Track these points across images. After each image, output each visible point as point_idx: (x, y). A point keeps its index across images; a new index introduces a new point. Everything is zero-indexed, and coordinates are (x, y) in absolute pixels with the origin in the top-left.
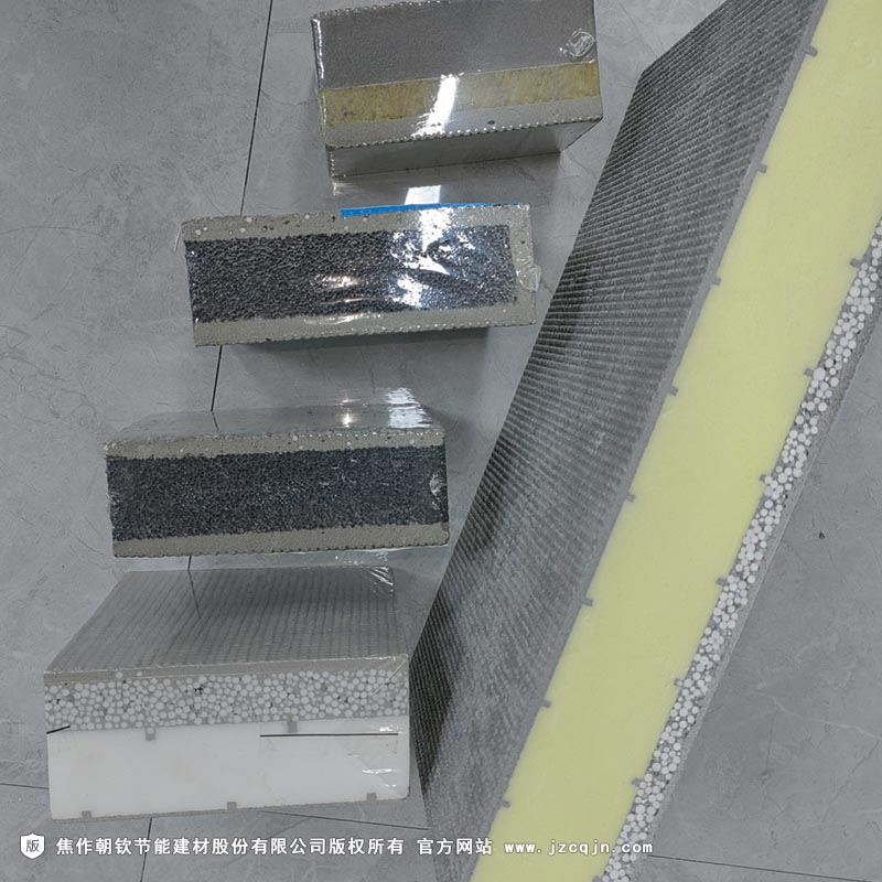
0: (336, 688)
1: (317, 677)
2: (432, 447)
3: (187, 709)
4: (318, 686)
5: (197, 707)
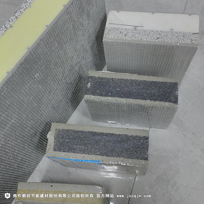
0: (122, 35)
2: (88, 95)
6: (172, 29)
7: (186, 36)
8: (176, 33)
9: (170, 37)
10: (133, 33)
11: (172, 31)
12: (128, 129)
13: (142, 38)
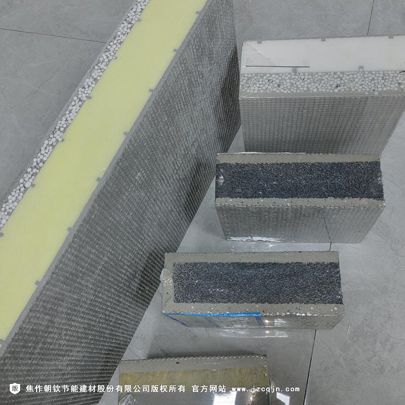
0: (273, 86)
1: (282, 91)
2: (221, 197)
3: (343, 78)
4: (282, 87)
5: (339, 79)
6: (361, 67)
7: (387, 78)
8: (370, 72)
9: (360, 83)
10: (292, 81)
11: (361, 70)
12: (301, 252)
13: (309, 88)
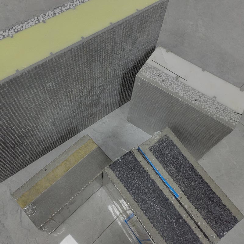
0: (160, 79)
1: (163, 85)
3: (201, 98)
4: (164, 82)
6: (215, 97)
7: (226, 111)
8: (218, 103)
11: (214, 99)
13: (179, 92)
